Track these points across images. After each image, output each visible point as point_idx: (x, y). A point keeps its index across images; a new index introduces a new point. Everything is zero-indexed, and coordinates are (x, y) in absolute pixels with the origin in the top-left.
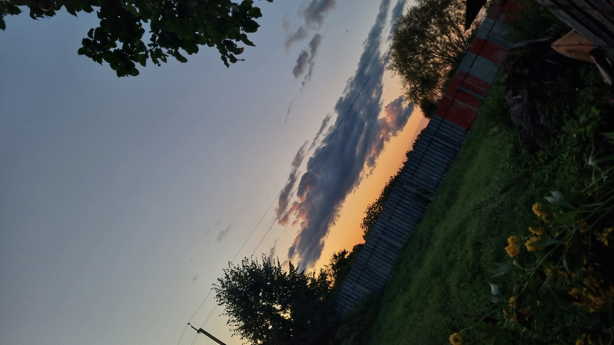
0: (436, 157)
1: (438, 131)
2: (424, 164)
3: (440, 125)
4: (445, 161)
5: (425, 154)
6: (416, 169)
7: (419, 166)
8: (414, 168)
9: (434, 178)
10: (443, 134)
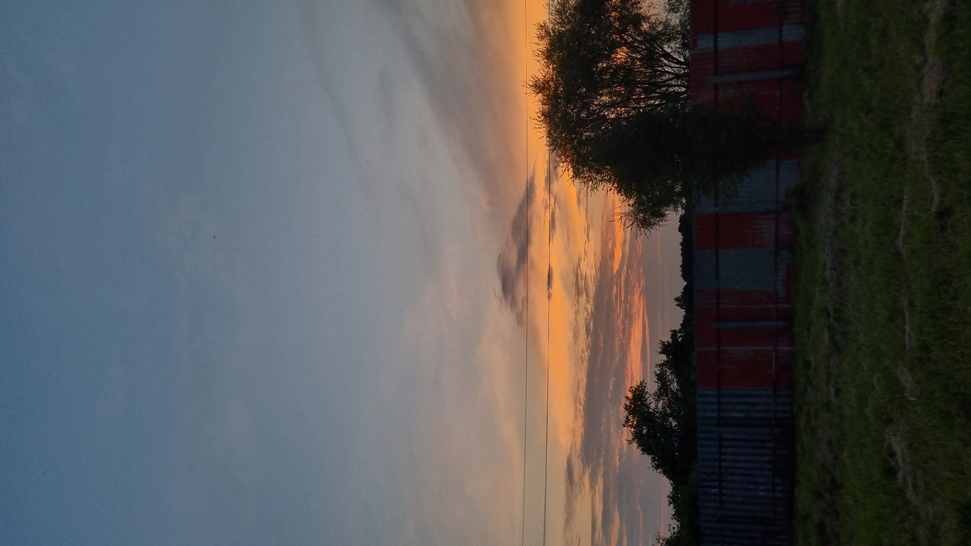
0: (743, 458)
1: (722, 415)
2: (729, 478)
3: (720, 403)
4: (766, 459)
5: (721, 461)
6: (720, 491)
7: (724, 484)
8: (716, 490)
9: (762, 493)
10: (735, 415)
